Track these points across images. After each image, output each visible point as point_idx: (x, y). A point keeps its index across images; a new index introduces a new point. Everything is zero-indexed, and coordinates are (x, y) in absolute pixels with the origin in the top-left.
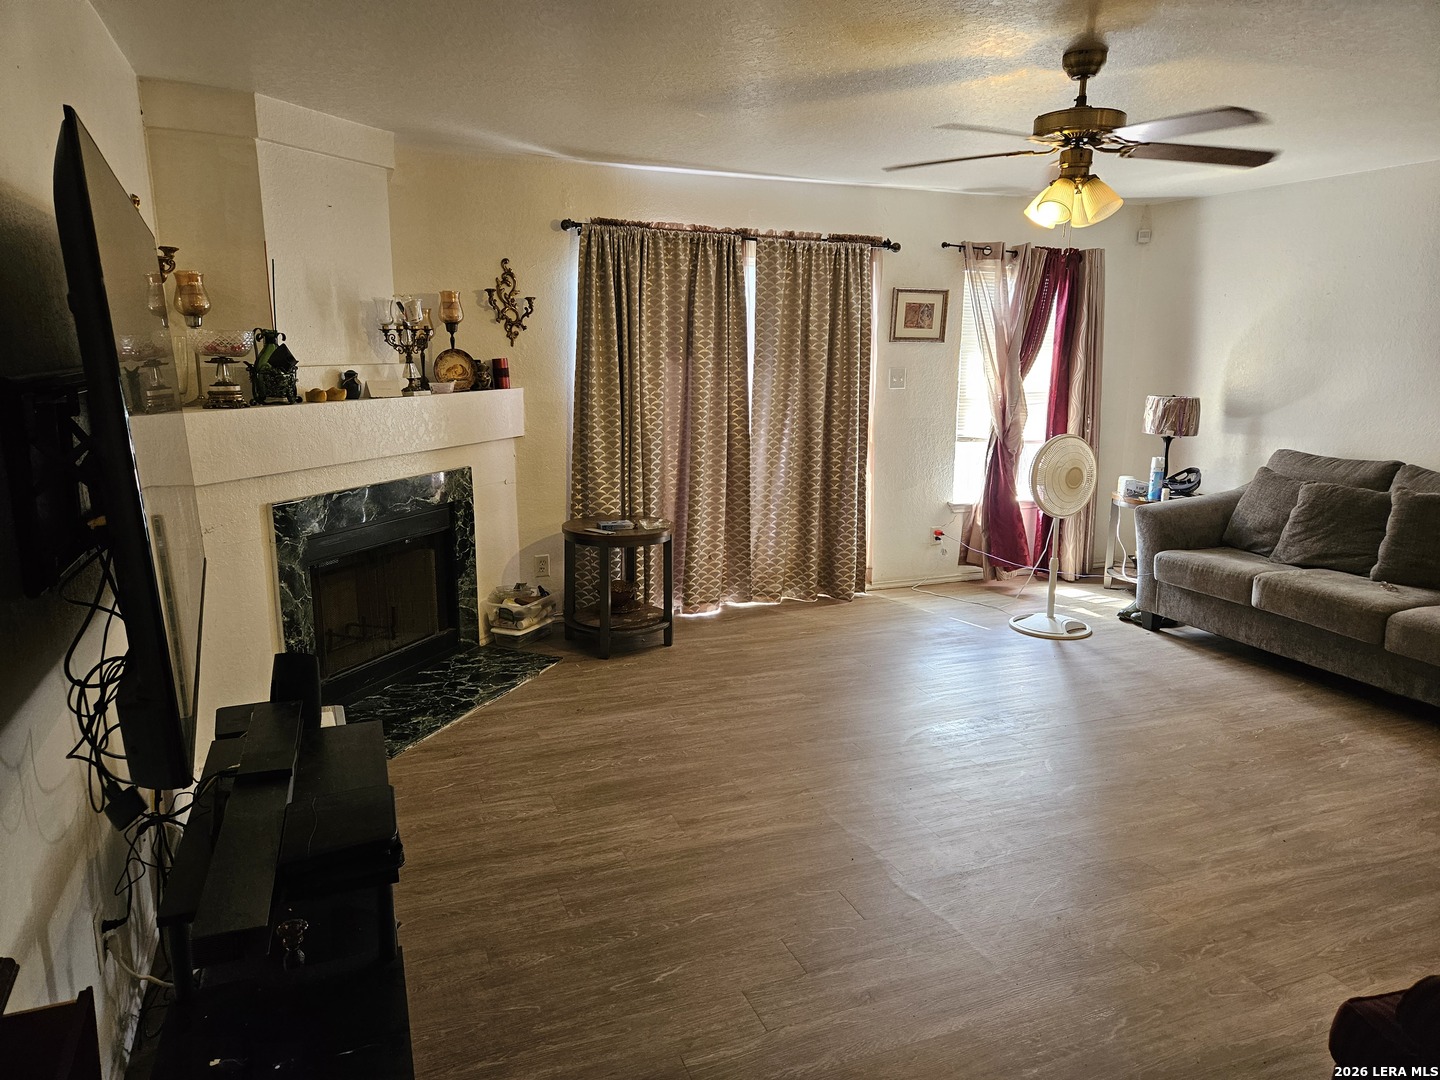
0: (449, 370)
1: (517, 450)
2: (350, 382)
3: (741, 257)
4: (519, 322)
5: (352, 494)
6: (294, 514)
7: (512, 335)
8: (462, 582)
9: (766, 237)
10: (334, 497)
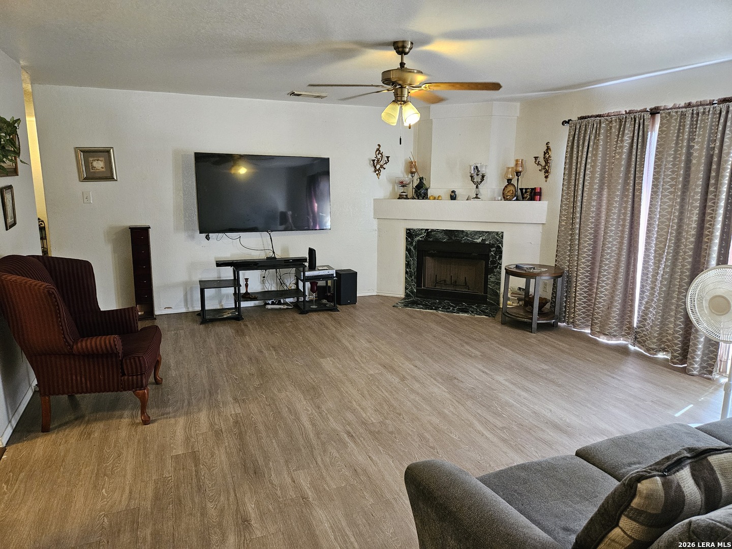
0: (508, 192)
1: (542, 230)
2: (453, 194)
3: (648, 125)
4: (549, 171)
5: (437, 231)
6: (413, 232)
7: (546, 177)
8: (490, 277)
9: (668, 109)
10: (429, 230)
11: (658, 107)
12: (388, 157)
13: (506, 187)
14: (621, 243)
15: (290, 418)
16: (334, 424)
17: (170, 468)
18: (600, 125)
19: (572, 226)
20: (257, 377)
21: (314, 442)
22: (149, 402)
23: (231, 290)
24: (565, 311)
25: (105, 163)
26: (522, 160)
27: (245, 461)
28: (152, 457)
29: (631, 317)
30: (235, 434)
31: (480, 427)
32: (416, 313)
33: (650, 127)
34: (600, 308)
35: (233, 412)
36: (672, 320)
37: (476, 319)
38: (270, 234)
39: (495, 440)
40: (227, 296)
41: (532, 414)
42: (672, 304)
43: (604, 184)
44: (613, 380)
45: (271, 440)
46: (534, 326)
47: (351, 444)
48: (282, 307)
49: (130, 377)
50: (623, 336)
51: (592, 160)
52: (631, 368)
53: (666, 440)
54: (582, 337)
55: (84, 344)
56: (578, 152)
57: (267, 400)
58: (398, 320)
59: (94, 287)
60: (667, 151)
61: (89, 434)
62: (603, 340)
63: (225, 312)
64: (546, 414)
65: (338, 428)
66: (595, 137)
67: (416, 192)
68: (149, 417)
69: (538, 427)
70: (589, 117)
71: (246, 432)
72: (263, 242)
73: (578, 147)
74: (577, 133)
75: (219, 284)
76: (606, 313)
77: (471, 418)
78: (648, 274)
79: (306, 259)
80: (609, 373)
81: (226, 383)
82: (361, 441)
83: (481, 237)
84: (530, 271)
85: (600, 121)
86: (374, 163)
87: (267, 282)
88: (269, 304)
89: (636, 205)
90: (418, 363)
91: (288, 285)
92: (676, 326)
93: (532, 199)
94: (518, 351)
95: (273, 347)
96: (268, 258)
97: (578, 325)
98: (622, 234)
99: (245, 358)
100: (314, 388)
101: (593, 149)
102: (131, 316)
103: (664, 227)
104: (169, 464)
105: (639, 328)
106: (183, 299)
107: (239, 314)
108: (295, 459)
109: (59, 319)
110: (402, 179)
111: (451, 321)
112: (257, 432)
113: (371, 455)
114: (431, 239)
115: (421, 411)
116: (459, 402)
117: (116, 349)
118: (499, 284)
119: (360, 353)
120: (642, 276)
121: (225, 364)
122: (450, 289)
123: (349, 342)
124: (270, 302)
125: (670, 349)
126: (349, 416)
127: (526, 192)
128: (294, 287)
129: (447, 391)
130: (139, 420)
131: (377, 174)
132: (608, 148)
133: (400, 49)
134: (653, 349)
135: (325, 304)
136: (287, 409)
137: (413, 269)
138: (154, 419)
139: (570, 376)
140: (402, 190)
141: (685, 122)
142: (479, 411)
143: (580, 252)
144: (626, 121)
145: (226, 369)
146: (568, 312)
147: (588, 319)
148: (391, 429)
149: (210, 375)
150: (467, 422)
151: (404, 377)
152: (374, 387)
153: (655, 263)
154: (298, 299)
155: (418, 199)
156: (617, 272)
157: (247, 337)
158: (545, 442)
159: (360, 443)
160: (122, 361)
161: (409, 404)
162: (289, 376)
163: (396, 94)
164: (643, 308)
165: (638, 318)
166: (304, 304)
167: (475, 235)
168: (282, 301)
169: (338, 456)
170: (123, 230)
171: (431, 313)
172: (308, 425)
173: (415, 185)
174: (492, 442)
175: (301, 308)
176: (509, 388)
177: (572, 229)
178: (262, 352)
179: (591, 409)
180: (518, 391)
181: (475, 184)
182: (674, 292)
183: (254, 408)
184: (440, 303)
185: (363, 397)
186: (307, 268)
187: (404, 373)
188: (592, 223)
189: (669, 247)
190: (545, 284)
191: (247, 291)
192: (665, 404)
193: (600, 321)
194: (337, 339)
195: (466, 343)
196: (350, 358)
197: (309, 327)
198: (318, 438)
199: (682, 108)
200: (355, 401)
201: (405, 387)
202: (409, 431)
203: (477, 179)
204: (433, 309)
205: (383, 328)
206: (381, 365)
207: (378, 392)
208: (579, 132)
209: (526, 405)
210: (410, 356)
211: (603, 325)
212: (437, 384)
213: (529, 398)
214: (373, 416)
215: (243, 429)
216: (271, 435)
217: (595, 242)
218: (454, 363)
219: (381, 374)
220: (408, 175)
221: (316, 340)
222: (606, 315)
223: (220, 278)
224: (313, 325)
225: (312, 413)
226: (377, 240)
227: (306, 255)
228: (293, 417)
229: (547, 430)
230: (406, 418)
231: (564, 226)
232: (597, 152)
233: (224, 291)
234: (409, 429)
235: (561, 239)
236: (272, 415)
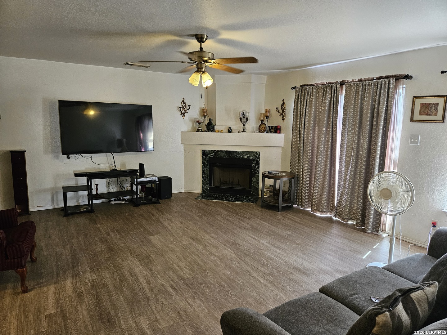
0: (262, 128)
1: (282, 150)
2: (230, 129)
3: (339, 91)
4: (285, 116)
5: (221, 151)
6: (206, 152)
7: (283, 120)
8: (253, 179)
9: (350, 82)
10: (216, 151)
11: (344, 81)
12: (189, 106)
13: (260, 125)
14: (326, 158)
15: (131, 280)
16: (161, 281)
17: (45, 324)
18: (313, 90)
19: (299, 148)
20: (107, 252)
21: (149, 295)
22: (27, 277)
23: (86, 193)
24: (297, 198)
26: (269, 109)
27: (101, 314)
28: (30, 317)
29: (333, 201)
30: (93, 294)
31: (255, 275)
32: (209, 202)
33: (340, 92)
34: (316, 196)
35: (90, 279)
36: (356, 201)
37: (246, 205)
38: (113, 154)
39: (265, 282)
40: (83, 196)
41: (284, 263)
42: (356, 192)
43: (316, 124)
44: (327, 238)
45: (119, 296)
46: (280, 208)
47: (175, 295)
48: (122, 202)
49: (12, 260)
50: (329, 212)
51: (309, 110)
52: (335, 230)
53: (368, 277)
54: (306, 213)
56: (301, 105)
57: (114, 268)
58: (199, 208)
60: (350, 106)
62: (318, 214)
63: (81, 208)
64: (293, 263)
65: (166, 284)
66: (310, 97)
67: (207, 127)
68: (27, 287)
69: (289, 272)
70: (306, 85)
71: (100, 292)
72: (108, 160)
73: (301, 102)
74: (300, 94)
75: (77, 189)
76: (320, 198)
77: (249, 269)
78: (341, 176)
79: (138, 171)
80: (324, 235)
81: (84, 258)
82: (181, 291)
83: (247, 155)
84: (277, 175)
85: (313, 87)
86: (180, 109)
87: (111, 186)
88: (112, 201)
89: (334, 136)
90: (213, 235)
91: (125, 188)
92: (358, 205)
93: (276, 132)
94: (272, 224)
95: (117, 230)
96: (111, 171)
97: (304, 206)
98: (327, 153)
99: (97, 239)
100: (147, 257)
101: (309, 104)
103: (350, 149)
104: (44, 322)
105: (338, 207)
106: (50, 200)
107: (91, 209)
108: (136, 308)
110: (198, 120)
111: (231, 206)
112: (109, 292)
113: (188, 300)
114: (217, 157)
115: (218, 267)
116: (241, 259)
118: (258, 183)
119: (176, 231)
120: (338, 177)
121: (83, 245)
122: (229, 187)
123: (169, 224)
124: (113, 199)
125: (355, 219)
126: (172, 274)
127: (272, 128)
128: (129, 189)
129: (233, 252)
130: (19, 290)
131: (183, 116)
132: (317, 103)
133: (200, 39)
134: (346, 219)
135: (151, 200)
136: (129, 273)
137: (207, 175)
138: (31, 288)
139: (303, 237)
140: (198, 126)
141: (359, 89)
142: (254, 264)
143: (304, 163)
144: (327, 88)
145: (84, 247)
146: (298, 199)
147: (310, 202)
148: (200, 281)
149: (73, 253)
150: (247, 272)
151: (206, 245)
152: (187, 253)
153: (345, 169)
154: (132, 197)
155: (209, 132)
156: (325, 175)
157: (98, 224)
158: (295, 281)
159: (180, 293)
160: (5, 248)
161: (210, 263)
162: (129, 250)
163: (198, 67)
164: (340, 195)
165: (337, 201)
166: (137, 200)
167: (244, 154)
168: (121, 198)
169: (166, 303)
171: (219, 202)
172: (144, 283)
173: (206, 123)
174: (263, 284)
175: (135, 203)
176: (269, 247)
177: (299, 150)
178: (109, 234)
179: (317, 257)
180: (275, 249)
181: (243, 123)
182: (356, 186)
183: (105, 274)
184: (224, 196)
185: (180, 260)
186: (138, 177)
187: (205, 242)
188: (310, 146)
189: (353, 160)
190: (285, 182)
191: (97, 193)
192: (356, 251)
193: (316, 204)
194: (160, 222)
195: (242, 220)
196: (170, 234)
197: (141, 215)
198: (152, 292)
199: (357, 81)
200: (175, 264)
201: (207, 252)
202: (211, 281)
203: (244, 120)
204: (220, 200)
205: (190, 213)
206: (190, 238)
207: (189, 256)
208: (301, 94)
209: (280, 258)
210: (208, 231)
211: (318, 206)
212: (227, 248)
213: (282, 253)
214: (188, 273)
215: (98, 290)
216: (119, 293)
217: (312, 157)
218: (235, 234)
219: (191, 244)
220: (202, 117)
221: (146, 224)
222: (320, 200)
223: (77, 184)
224: (144, 213)
225: (146, 275)
226: (183, 158)
227: (138, 168)
228: (134, 279)
229: (295, 273)
230: (209, 272)
231: (294, 148)
232: (311, 105)
233: (81, 193)
234: (212, 280)
235: (293, 156)
236: (118, 278)
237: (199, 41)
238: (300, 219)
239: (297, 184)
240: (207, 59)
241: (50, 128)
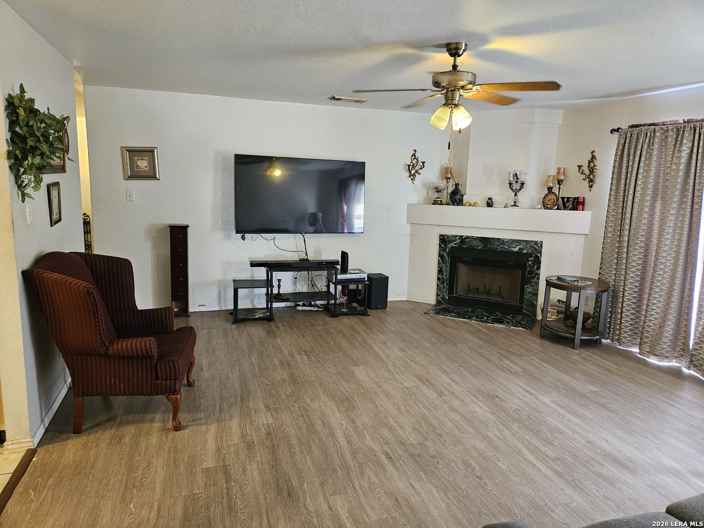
0: (549, 200)
1: (585, 241)
2: (489, 201)
4: (594, 180)
5: (472, 238)
6: (447, 238)
7: (591, 187)
8: (527, 288)
10: (464, 237)
12: (423, 163)
13: (546, 195)
14: (675, 258)
15: (324, 432)
16: (370, 442)
17: (200, 483)
18: (654, 134)
19: (620, 238)
20: (289, 384)
21: (351, 462)
22: (181, 407)
23: (264, 291)
24: (610, 327)
25: (149, 162)
26: (565, 168)
27: (278, 480)
28: (182, 468)
29: (686, 338)
30: (268, 447)
31: (530, 457)
32: (448, 321)
34: (651, 326)
35: (265, 422)
37: (512, 331)
38: (304, 236)
39: (549, 473)
40: (259, 295)
41: (586, 444)
43: (657, 195)
44: (671, 407)
45: (305, 457)
46: (577, 342)
47: (390, 468)
48: (312, 309)
49: (164, 382)
50: (676, 357)
51: (644, 170)
52: (688, 394)
54: (630, 356)
55: (120, 345)
56: (628, 162)
57: (299, 410)
58: (431, 328)
59: (132, 284)
61: (120, 438)
62: (653, 360)
63: (256, 312)
64: (603, 445)
65: (376, 448)
66: (649, 147)
67: (451, 198)
68: (180, 423)
69: (595, 460)
70: (641, 125)
71: (278, 445)
72: (296, 244)
73: (629, 156)
74: (627, 141)
75: (252, 284)
76: (657, 332)
77: (519, 445)
79: (338, 262)
80: (666, 400)
81: (258, 389)
82: (401, 464)
83: (518, 245)
84: (573, 283)
85: (655, 129)
86: (409, 168)
87: (298, 283)
88: (299, 305)
89: (695, 219)
90: (455, 377)
91: (319, 287)
93: (574, 208)
94: (561, 369)
95: (304, 351)
96: (301, 260)
97: (624, 343)
98: (678, 249)
99: (277, 362)
100: (347, 399)
101: (646, 158)
102: (168, 317)
104: (200, 477)
105: (695, 351)
106: (216, 298)
107: (270, 315)
108: (330, 481)
109: (97, 320)
110: (437, 185)
111: (485, 331)
112: (290, 446)
113: (412, 482)
114: (465, 246)
115: (463, 433)
116: (504, 425)
117: (152, 352)
118: (536, 295)
119: (393, 363)
121: (257, 368)
122: (484, 297)
123: (381, 349)
124: (301, 303)
126: (386, 433)
127: (568, 201)
128: (325, 289)
129: (489, 411)
130: (170, 425)
131: (412, 179)
132: (662, 158)
133: (453, 51)
135: (355, 308)
136: (320, 422)
137: (446, 275)
138: (185, 425)
139: (622, 400)
140: (436, 195)
142: (527, 437)
143: (628, 266)
144: (684, 131)
145: (258, 373)
146: (613, 328)
147: (636, 337)
148: (432, 452)
149: (242, 379)
150: (514, 448)
151: (442, 392)
152: (410, 402)
154: (328, 302)
155: (453, 205)
156: (671, 289)
157: (278, 339)
158: (606, 479)
159: (400, 467)
160: (156, 364)
161: (450, 424)
162: (321, 384)
163: (447, 98)
164: (700, 330)
165: (694, 339)
166: (335, 307)
167: (512, 244)
168: (312, 302)
169: (376, 480)
170: (163, 228)
171: (464, 322)
172: (343, 441)
173: (450, 191)
174: (545, 475)
175: (331, 311)
176: (557, 411)
177: (619, 242)
178: (293, 356)
179: (652, 441)
180: (567, 415)
181: (514, 192)
183: (286, 418)
184: (473, 312)
185: (400, 412)
186: (339, 272)
187: (441, 388)
188: (642, 236)
190: (587, 297)
191: (279, 292)
193: (651, 341)
194: (369, 346)
195: (504, 357)
196: (384, 367)
197: (340, 331)
198: (355, 457)
200: (391, 417)
201: (444, 404)
202: (452, 456)
203: (516, 186)
204: (467, 318)
205: (416, 336)
206: (416, 377)
207: (415, 407)
208: (630, 140)
209: (578, 433)
210: (446, 369)
211: (653, 345)
212: (478, 402)
213: (581, 424)
214: (412, 435)
215: (275, 443)
216: (305, 452)
217: (646, 256)
218: (494, 379)
219: (417, 387)
220: (443, 181)
221: (347, 346)
222: (658, 334)
223: (253, 277)
224: (344, 329)
225: (346, 428)
226: (409, 245)
227: (338, 258)
228: (327, 432)
229: (606, 464)
230: (447, 440)
231: (610, 237)
232: (650, 162)
233: (257, 291)
234: (452, 454)
235: (607, 252)
236: (305, 428)
237: (452, 55)
238: (616, 367)
239: (612, 302)
240: (463, 83)
241: (222, 194)
